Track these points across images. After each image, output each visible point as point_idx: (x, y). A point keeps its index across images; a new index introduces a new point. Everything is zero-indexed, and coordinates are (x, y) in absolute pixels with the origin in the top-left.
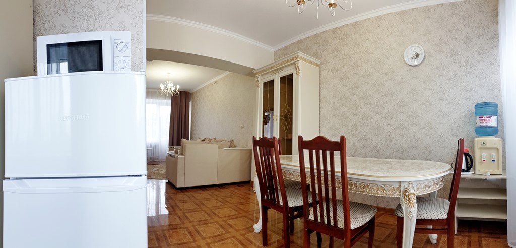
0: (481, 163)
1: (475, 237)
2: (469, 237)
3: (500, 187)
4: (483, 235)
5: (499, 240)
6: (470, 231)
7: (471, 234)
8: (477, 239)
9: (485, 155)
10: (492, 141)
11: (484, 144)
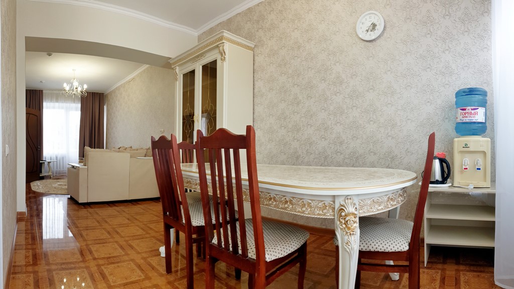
0: (462, 172)
1: (451, 270)
2: (443, 270)
3: (487, 204)
4: (462, 267)
5: (483, 275)
6: (444, 263)
7: (446, 266)
8: (454, 273)
9: (468, 161)
10: (477, 142)
11: (466, 146)
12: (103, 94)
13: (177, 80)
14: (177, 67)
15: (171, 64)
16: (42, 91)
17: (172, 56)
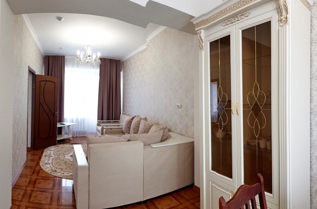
12: (119, 61)
13: (201, 48)
14: (202, 31)
15: (194, 24)
16: (64, 57)
17: (196, 15)
